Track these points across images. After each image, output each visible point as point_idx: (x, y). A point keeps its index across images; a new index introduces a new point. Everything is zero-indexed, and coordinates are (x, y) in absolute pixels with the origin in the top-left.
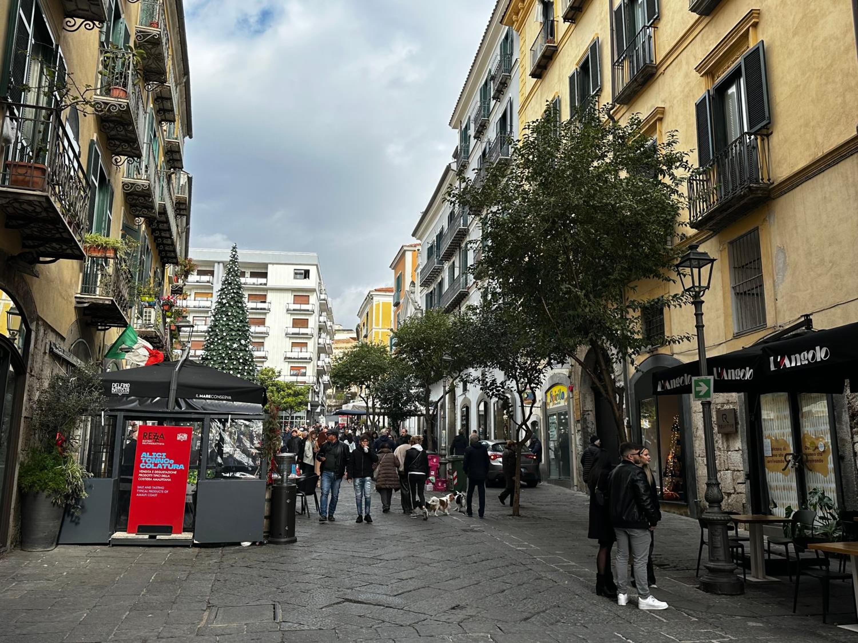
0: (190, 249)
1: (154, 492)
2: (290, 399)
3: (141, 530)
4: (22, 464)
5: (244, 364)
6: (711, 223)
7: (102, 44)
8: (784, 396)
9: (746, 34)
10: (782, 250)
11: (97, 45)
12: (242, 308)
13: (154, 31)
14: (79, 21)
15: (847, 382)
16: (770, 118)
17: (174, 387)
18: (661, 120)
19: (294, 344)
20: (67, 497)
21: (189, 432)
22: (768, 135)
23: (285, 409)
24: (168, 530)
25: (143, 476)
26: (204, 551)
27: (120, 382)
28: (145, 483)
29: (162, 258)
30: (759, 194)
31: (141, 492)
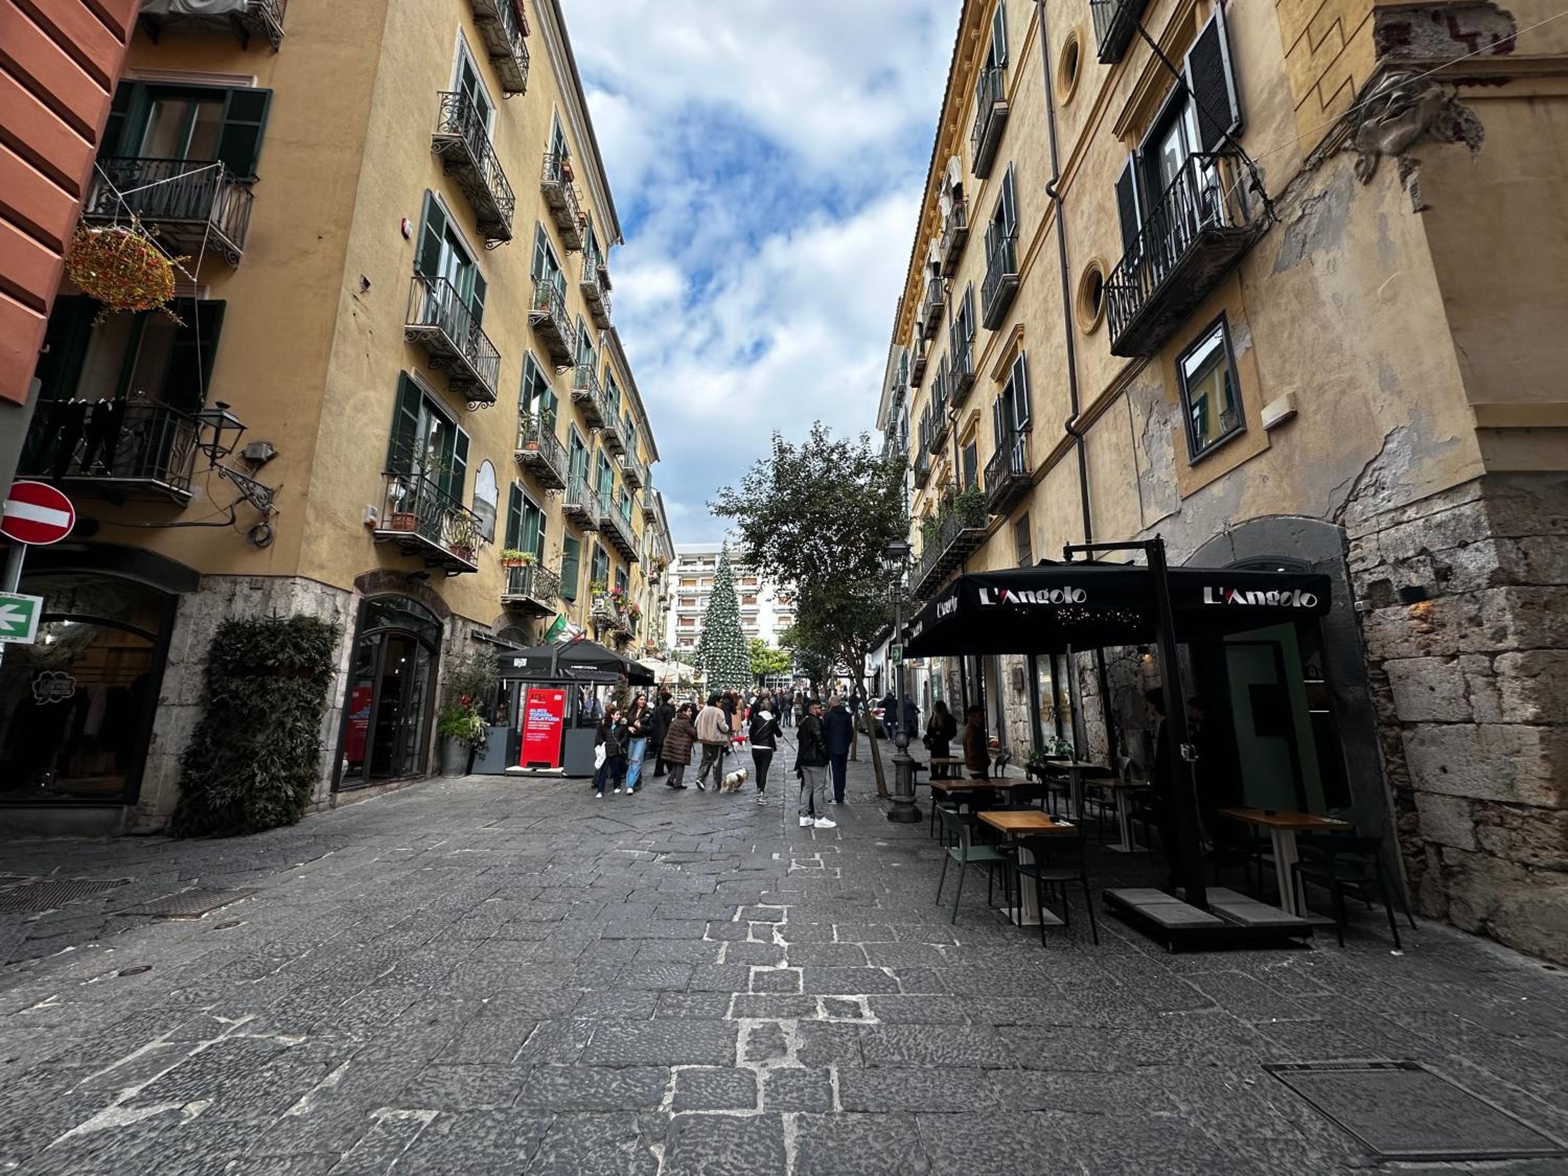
0: (674, 546)
1: (539, 737)
2: (776, 665)
3: (529, 765)
4: (439, 717)
5: (735, 636)
6: (999, 508)
7: (521, 412)
8: (1047, 656)
9: (1016, 346)
10: (1041, 530)
11: (517, 413)
12: (732, 591)
13: (584, 392)
14: (478, 403)
15: (1069, 645)
16: (1029, 417)
17: (554, 660)
18: (978, 420)
19: (780, 619)
20: (471, 740)
21: (561, 693)
22: (1031, 431)
23: (773, 673)
24: (548, 766)
25: (532, 726)
26: (569, 781)
27: (520, 657)
28: (533, 731)
29: (625, 559)
30: (1023, 482)
31: (530, 737)
